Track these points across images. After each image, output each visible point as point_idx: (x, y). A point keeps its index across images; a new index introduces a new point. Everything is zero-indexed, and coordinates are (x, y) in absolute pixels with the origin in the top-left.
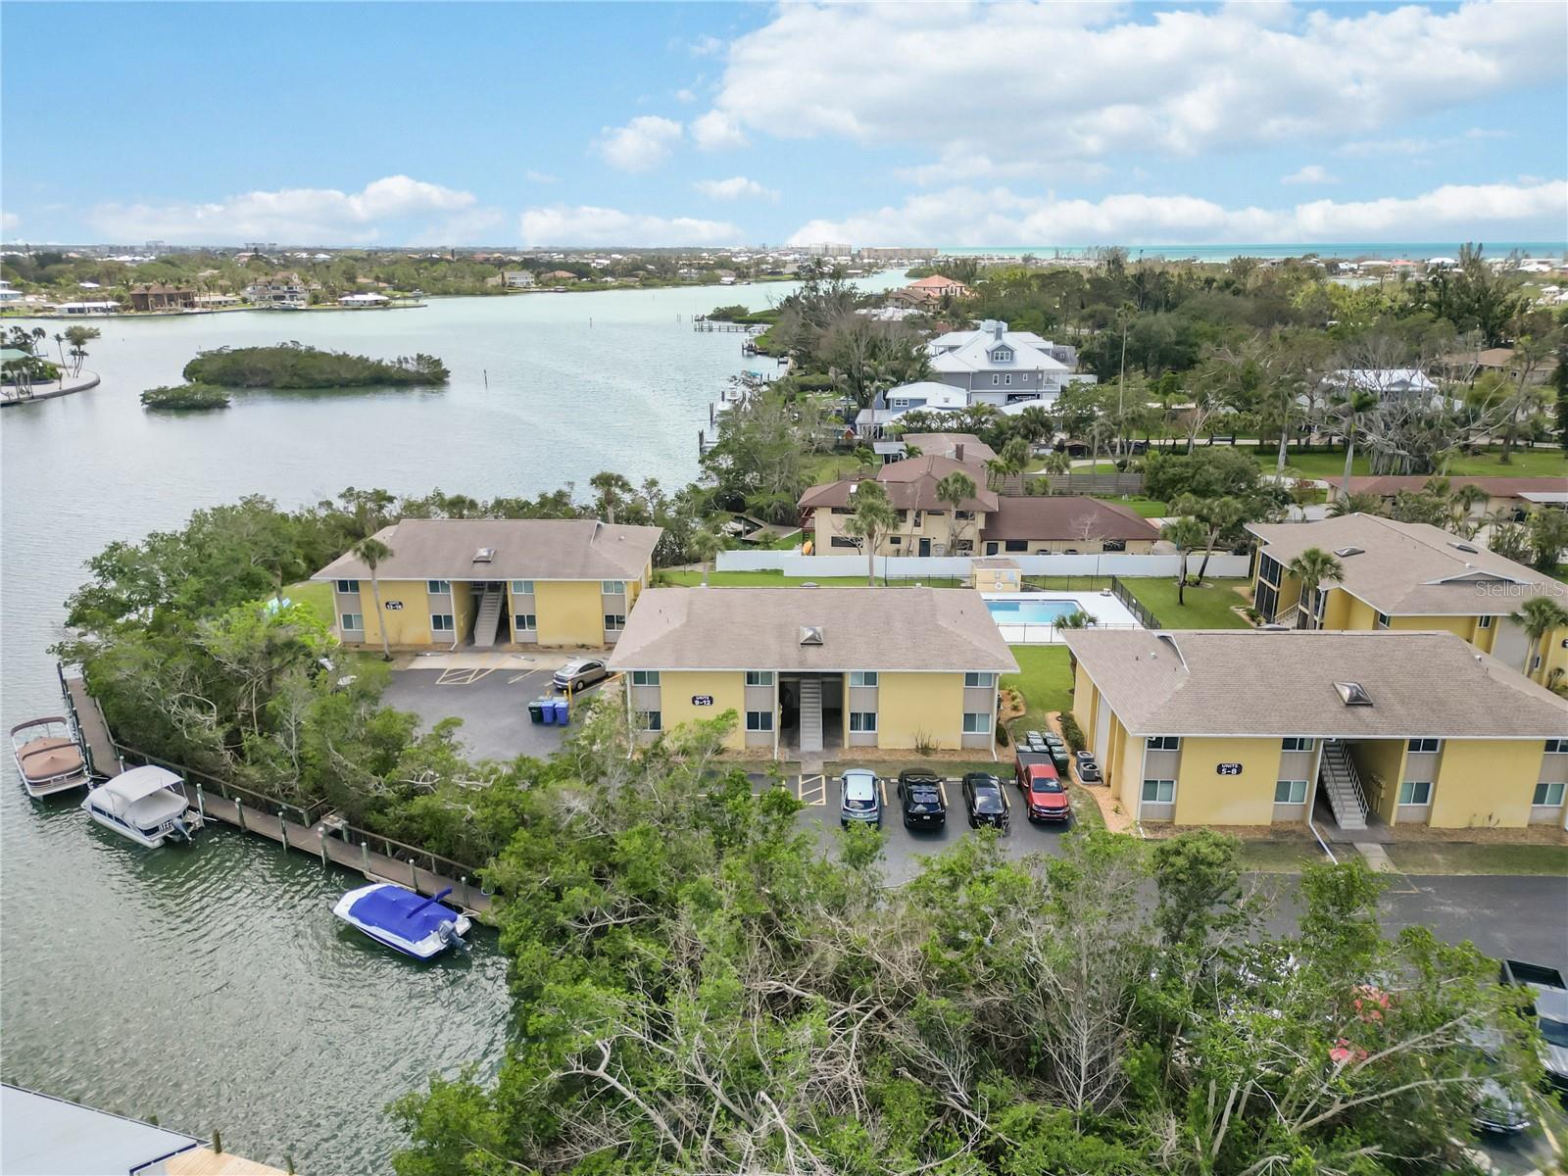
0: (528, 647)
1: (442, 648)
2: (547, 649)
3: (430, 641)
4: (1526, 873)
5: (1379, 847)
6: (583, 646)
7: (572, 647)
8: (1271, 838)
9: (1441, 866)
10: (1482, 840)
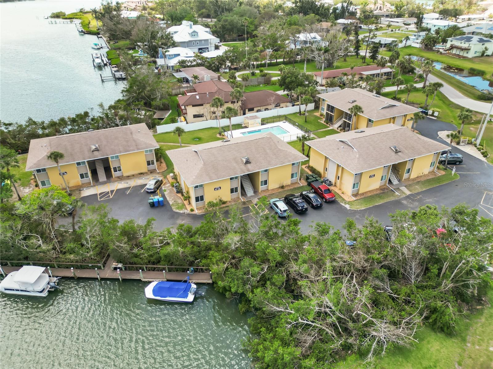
0: (121, 178)
1: (88, 185)
2: (128, 177)
3: (80, 184)
4: (435, 186)
5: (404, 187)
6: (141, 174)
7: (137, 175)
8: (382, 191)
9: (418, 189)
10: (422, 179)
